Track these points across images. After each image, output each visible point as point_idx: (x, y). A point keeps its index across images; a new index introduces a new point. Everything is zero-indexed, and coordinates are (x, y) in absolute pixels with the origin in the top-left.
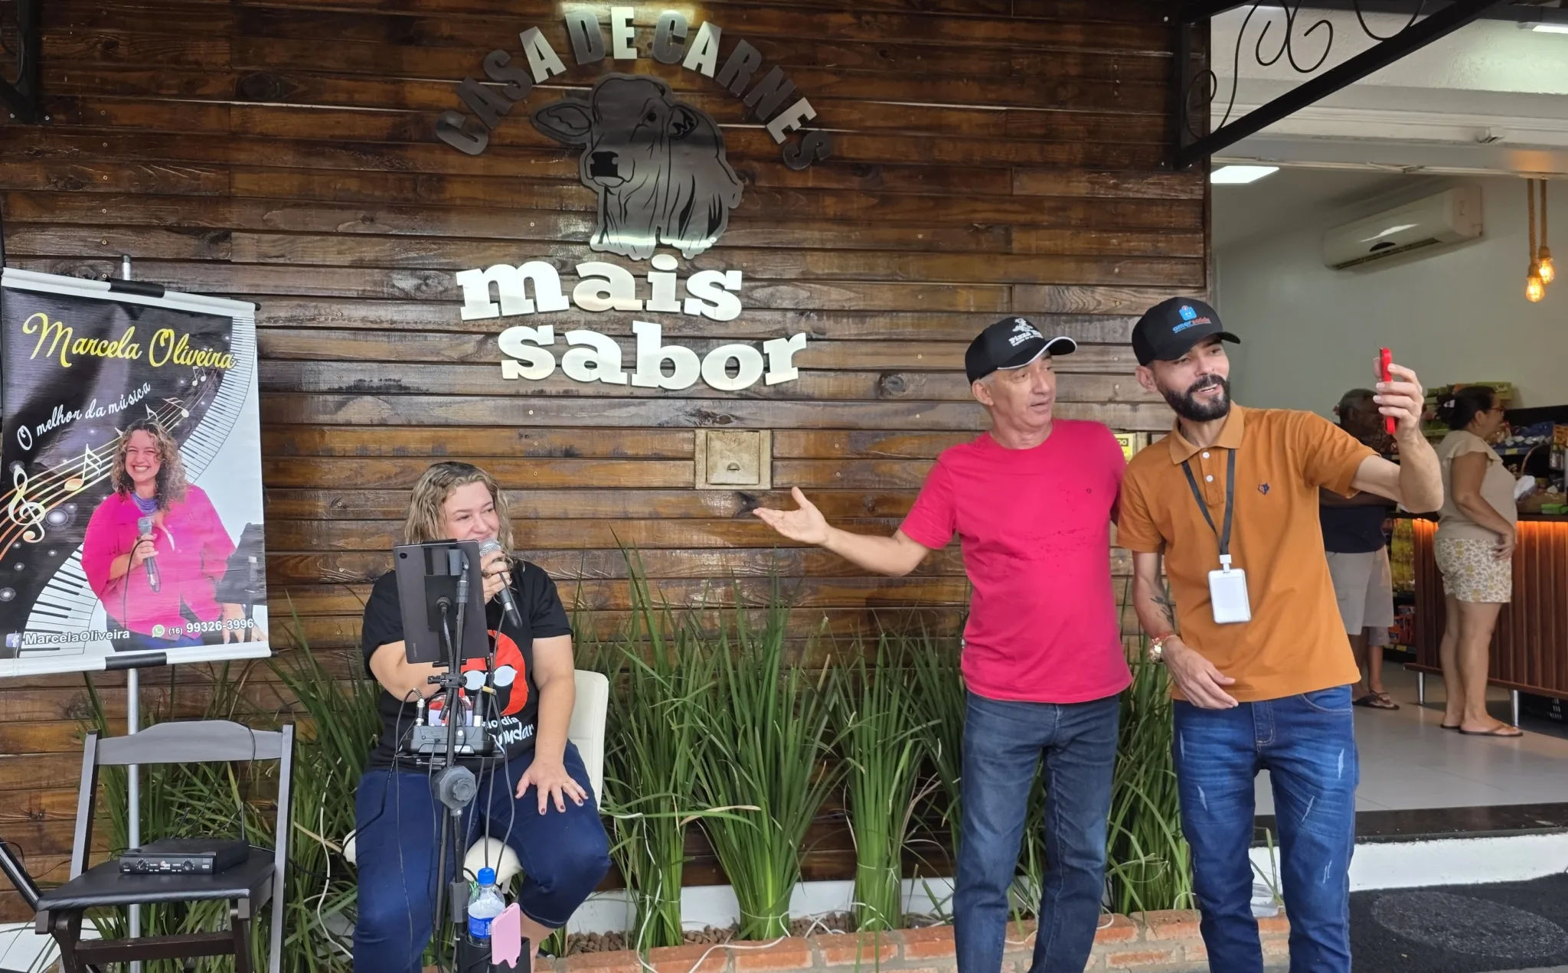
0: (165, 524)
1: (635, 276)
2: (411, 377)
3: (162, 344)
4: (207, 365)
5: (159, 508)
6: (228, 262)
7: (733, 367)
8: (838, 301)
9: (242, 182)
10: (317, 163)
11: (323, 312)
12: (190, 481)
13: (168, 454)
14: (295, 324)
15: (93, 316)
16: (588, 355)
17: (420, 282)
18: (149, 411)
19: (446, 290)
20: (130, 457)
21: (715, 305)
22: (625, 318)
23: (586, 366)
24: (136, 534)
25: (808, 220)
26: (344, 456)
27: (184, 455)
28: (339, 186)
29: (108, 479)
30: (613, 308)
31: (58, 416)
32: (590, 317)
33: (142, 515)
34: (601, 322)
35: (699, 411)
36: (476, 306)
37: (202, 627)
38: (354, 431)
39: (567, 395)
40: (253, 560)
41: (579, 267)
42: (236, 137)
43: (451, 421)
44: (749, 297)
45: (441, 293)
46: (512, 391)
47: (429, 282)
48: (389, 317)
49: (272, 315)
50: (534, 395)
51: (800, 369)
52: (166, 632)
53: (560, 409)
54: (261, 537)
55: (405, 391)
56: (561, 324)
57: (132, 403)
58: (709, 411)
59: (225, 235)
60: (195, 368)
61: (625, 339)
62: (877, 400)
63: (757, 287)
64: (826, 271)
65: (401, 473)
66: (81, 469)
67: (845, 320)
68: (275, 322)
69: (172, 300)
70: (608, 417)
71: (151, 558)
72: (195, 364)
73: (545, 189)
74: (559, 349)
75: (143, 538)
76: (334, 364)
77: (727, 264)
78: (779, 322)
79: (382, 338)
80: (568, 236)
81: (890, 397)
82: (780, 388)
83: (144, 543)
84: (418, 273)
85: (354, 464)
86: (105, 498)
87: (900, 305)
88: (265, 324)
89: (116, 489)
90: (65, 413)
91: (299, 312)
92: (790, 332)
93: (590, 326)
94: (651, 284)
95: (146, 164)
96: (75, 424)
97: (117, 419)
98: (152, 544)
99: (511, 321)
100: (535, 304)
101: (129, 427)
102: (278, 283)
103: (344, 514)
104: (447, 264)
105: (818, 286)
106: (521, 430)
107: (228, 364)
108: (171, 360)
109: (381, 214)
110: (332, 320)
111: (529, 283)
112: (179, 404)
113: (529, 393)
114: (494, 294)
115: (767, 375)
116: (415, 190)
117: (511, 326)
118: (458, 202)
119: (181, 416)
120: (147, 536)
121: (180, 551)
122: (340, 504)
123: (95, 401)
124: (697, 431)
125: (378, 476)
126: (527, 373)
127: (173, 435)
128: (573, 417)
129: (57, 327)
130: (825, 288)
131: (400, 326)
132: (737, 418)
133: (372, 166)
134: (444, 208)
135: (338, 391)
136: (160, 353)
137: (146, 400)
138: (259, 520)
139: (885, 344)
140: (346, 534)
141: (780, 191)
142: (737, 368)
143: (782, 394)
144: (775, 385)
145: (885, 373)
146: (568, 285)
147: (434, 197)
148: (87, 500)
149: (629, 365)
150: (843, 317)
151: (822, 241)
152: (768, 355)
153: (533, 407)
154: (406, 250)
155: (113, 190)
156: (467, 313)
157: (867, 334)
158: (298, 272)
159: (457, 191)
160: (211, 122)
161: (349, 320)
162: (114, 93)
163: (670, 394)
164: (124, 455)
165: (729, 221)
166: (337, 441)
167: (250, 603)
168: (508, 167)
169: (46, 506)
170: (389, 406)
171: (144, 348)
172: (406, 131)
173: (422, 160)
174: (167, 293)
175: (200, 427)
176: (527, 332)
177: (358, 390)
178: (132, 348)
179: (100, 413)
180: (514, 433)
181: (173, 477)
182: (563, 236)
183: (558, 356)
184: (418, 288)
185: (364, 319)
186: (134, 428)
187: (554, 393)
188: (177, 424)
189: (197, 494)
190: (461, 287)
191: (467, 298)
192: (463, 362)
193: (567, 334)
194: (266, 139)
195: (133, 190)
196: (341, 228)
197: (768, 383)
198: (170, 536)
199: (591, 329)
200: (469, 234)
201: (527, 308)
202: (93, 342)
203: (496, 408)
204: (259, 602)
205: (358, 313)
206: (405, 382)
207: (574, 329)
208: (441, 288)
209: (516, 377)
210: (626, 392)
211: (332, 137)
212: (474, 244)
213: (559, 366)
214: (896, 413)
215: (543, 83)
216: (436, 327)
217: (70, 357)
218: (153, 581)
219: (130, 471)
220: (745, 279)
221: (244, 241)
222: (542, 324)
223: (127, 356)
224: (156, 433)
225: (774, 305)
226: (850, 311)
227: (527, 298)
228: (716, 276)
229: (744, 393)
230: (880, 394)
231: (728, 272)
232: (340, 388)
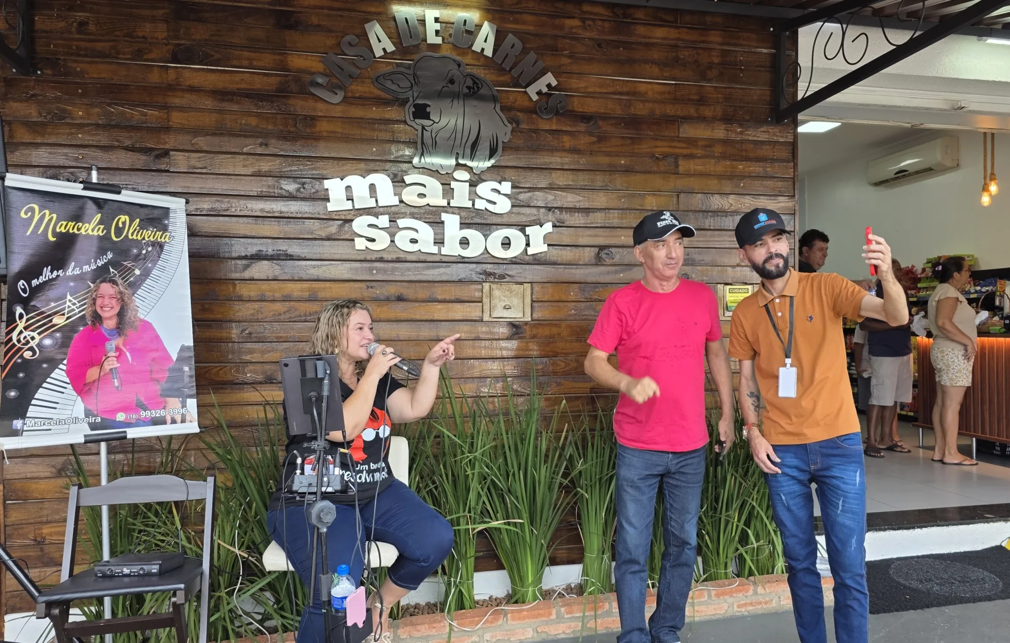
0: (125, 345)
1: (442, 184)
2: (294, 249)
3: (121, 225)
4: (152, 240)
5: (120, 335)
6: (168, 171)
7: (506, 244)
8: (572, 202)
9: (177, 118)
10: (227, 106)
11: (234, 205)
12: (142, 317)
13: (126, 299)
14: (214, 213)
15: (72, 207)
16: (412, 234)
17: (299, 186)
18: (112, 270)
19: (317, 191)
20: (99, 302)
21: (495, 203)
22: (436, 211)
23: (411, 242)
24: (105, 353)
25: (553, 150)
26: (249, 301)
27: (137, 300)
28: (243, 122)
29: (84, 316)
30: (428, 204)
31: (47, 274)
32: (413, 210)
33: (108, 340)
34: (420, 213)
35: (485, 271)
36: (337, 202)
37: (151, 414)
38: (256, 284)
39: (398, 260)
40: (186, 369)
41: (405, 178)
42: (172, 88)
43: (321, 278)
44: (516, 199)
45: (314, 193)
46: (362, 257)
47: (306, 186)
48: (279, 209)
49: (198, 207)
50: (377, 261)
51: (549, 245)
52: (126, 418)
53: (394, 270)
54: (192, 354)
55: (290, 257)
56: (394, 215)
57: (100, 265)
58: (491, 271)
59: (166, 153)
60: (144, 241)
61: (436, 225)
62: (597, 265)
63: (521, 193)
64: (565, 183)
65: (288, 311)
66: (64, 309)
67: (576, 214)
68: (201, 211)
69: (126, 196)
70: (425, 275)
71: (115, 368)
72: (144, 239)
73: (383, 127)
74: (392, 231)
75: (109, 355)
76: (242, 240)
77: (502, 177)
78: (535, 215)
79: (273, 222)
80: (398, 157)
81: (605, 263)
82: (537, 257)
83: (109, 359)
84: (298, 180)
85: (256, 305)
86: (81, 329)
87: (611, 205)
88: (193, 213)
89: (89, 323)
90: (52, 272)
91: (217, 205)
92: (543, 221)
93: (413, 216)
94: (453, 189)
95: (109, 105)
96: (59, 279)
97: (89, 276)
98: (115, 359)
99: (361, 212)
100: (377, 201)
101: (98, 281)
102: (203, 186)
103: (250, 338)
104: (318, 174)
105: (560, 193)
106: (368, 283)
107: (167, 239)
108: (127, 236)
109: (273, 141)
110: (240, 210)
111: (372, 187)
112: (133, 266)
113: (373, 259)
114: (348, 194)
115: (528, 249)
116: (295, 126)
117: (361, 215)
118: (325, 134)
119: (134, 274)
120: (112, 354)
121: (135, 363)
122: (247, 332)
123: (73, 263)
124: (484, 284)
125: (272, 313)
126: (371, 245)
127: (129, 286)
128: (402, 275)
129: (45, 213)
130: (564, 194)
131: (286, 215)
132: (509, 276)
133: (267, 109)
134: (317, 138)
135: (245, 258)
136: (119, 231)
137: (110, 263)
138: (190, 343)
139: (601, 230)
140: (251, 352)
141: (536, 131)
142: (509, 244)
143: (538, 260)
144: (533, 255)
145: (602, 248)
146: (398, 190)
147: (308, 130)
148: (69, 330)
149: (439, 242)
150: (575, 212)
151: (562, 164)
152: (528, 235)
153: (376, 268)
154: (290, 165)
155: (86, 122)
156: (331, 207)
157: (590, 223)
158: (216, 178)
159: (323, 127)
160: (155, 77)
161: (252, 211)
162: (86, 56)
163: (466, 260)
164: (94, 300)
165: (503, 150)
166: (245, 290)
167: (184, 398)
168: (357, 112)
169: (39, 334)
170: (279, 267)
171: (108, 229)
172: (289, 86)
173: (300, 106)
174: (123, 192)
175: (148, 281)
176: (371, 220)
177: (258, 257)
178: (99, 228)
179: (77, 272)
180: (363, 285)
181: (130, 314)
182: (395, 157)
183: (392, 236)
184: (298, 190)
185: (262, 210)
186: (102, 282)
187: (390, 259)
188: (132, 279)
189: (147, 326)
190: (327, 189)
191: (331, 197)
192: (328, 239)
193: (399, 221)
194: (192, 90)
195: (100, 122)
196: (245, 150)
197: (529, 253)
198: (128, 354)
199: (414, 218)
200: (333, 155)
201: (372, 203)
202: (71, 224)
203: (351, 269)
204: (191, 396)
205: (258, 206)
206: (290, 251)
207: (403, 218)
208: (313, 191)
209: (364, 248)
210: (437, 258)
211: (238, 89)
212: (336, 162)
213: (393, 241)
214: (608, 273)
215: (380, 58)
216: (310, 216)
217: (55, 234)
218: (116, 384)
219: (99, 310)
220: (513, 187)
221: (178, 157)
222: (381, 214)
223: (95, 233)
224: (117, 285)
225: (532, 204)
226: (580, 208)
227: (371, 197)
228: (495, 185)
229: (514, 260)
230: (598, 261)
231: (503, 183)
232: (246, 256)
